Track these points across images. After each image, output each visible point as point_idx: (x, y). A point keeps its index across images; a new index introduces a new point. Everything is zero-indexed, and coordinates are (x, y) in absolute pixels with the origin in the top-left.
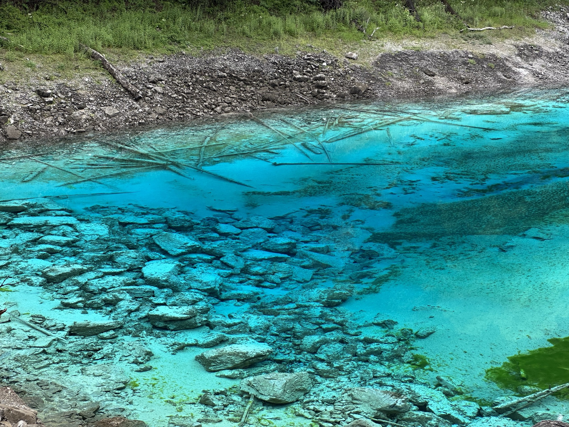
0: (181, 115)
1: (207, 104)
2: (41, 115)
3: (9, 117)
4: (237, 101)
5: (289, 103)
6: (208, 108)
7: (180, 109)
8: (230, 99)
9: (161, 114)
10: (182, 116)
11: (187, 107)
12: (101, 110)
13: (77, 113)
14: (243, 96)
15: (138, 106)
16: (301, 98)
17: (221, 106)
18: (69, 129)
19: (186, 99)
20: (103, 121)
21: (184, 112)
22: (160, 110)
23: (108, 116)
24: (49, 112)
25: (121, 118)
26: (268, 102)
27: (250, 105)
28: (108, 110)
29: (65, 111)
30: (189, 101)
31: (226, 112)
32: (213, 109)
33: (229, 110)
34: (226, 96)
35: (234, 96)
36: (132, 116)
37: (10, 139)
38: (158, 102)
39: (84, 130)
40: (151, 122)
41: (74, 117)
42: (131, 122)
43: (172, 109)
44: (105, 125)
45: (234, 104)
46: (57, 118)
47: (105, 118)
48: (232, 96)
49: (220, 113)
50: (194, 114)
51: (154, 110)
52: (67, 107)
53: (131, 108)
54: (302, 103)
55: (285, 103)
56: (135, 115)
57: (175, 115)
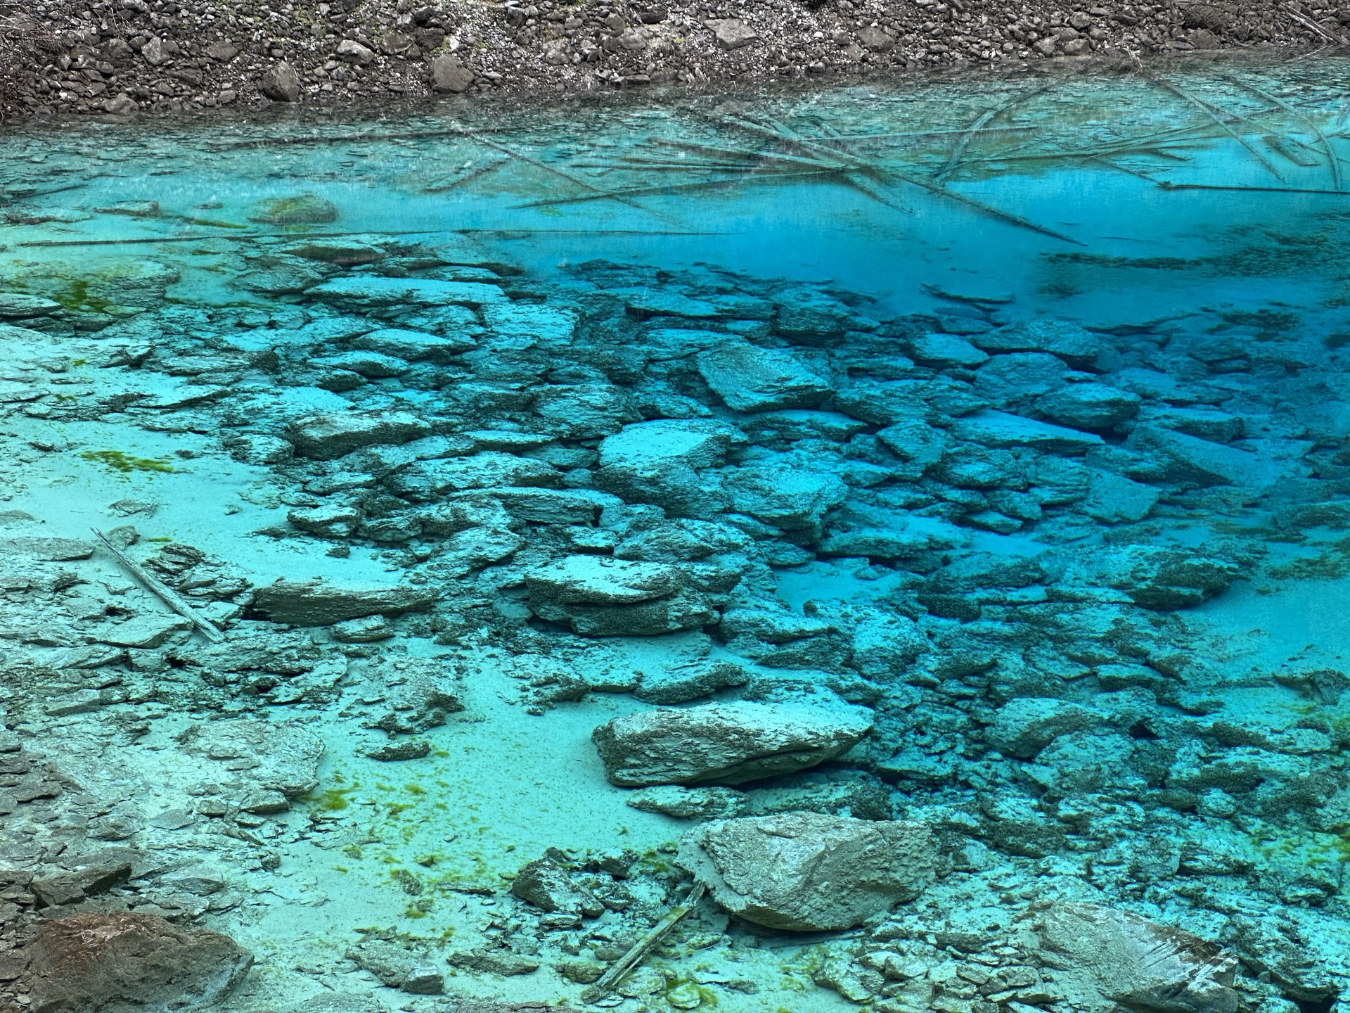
0: (934, 53)
1: (1015, 28)
2: (538, 33)
3: (449, 32)
4: (1108, 25)
5: (1263, 38)
6: (1018, 40)
7: (935, 37)
8: (1085, 17)
9: (876, 50)
10: (936, 58)
11: (958, 34)
12: (705, 27)
13: (635, 34)
14: (1127, 13)
15: (814, 22)
16: (1303, 26)
17: (1057, 37)
18: (604, 75)
19: (959, 11)
20: (705, 58)
21: (945, 48)
22: (874, 37)
23: (722, 44)
24: (560, 25)
25: (758, 52)
26: (1200, 32)
27: (1145, 38)
28: (726, 30)
29: (604, 25)
30: (967, 16)
31: (1068, 54)
32: (1030, 43)
33: (1079, 47)
34: (1078, 10)
35: (1102, 11)
36: (791, 49)
37: (439, 90)
38: (874, 16)
39: (646, 78)
40: (844, 68)
41: (628, 42)
42: (785, 64)
43: (908, 37)
44: (708, 69)
45: (1096, 32)
46: (578, 44)
47: (711, 51)
48: (1095, 10)
49: (1051, 56)
50: (973, 55)
51: (857, 38)
52: (612, 15)
53: (792, 27)
54: (1302, 40)
55: (1250, 38)
56: (800, 48)
57: (915, 53)
